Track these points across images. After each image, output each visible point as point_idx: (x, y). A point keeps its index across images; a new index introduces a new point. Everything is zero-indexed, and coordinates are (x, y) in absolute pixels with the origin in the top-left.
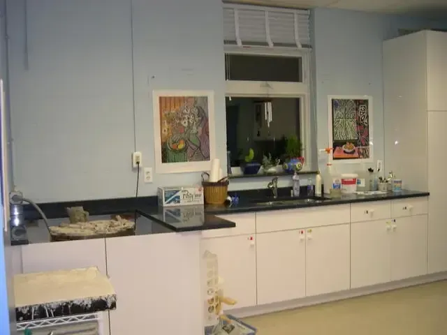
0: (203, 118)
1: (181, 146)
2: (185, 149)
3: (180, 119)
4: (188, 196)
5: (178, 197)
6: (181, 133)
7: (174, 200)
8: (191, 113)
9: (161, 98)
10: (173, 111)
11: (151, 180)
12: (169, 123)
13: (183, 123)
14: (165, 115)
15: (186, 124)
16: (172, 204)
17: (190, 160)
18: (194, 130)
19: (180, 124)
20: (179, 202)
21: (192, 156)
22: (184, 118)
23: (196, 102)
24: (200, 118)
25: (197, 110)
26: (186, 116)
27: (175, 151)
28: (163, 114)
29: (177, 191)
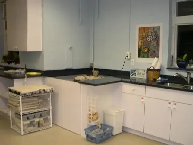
0: (157, 37)
1: (146, 50)
2: (148, 52)
3: (147, 38)
4: (139, 73)
5: (135, 73)
6: (147, 44)
7: (134, 74)
8: (151, 35)
9: (139, 28)
10: (144, 34)
11: (134, 65)
12: (142, 39)
13: (148, 39)
14: (141, 36)
15: (149, 40)
16: (133, 76)
17: (150, 58)
18: (153, 43)
19: (147, 40)
20: (136, 76)
21: (151, 56)
22: (148, 37)
23: (154, 29)
24: (156, 37)
25: (154, 33)
26: (149, 36)
27: (143, 52)
28: (140, 35)
29: (135, 71)
